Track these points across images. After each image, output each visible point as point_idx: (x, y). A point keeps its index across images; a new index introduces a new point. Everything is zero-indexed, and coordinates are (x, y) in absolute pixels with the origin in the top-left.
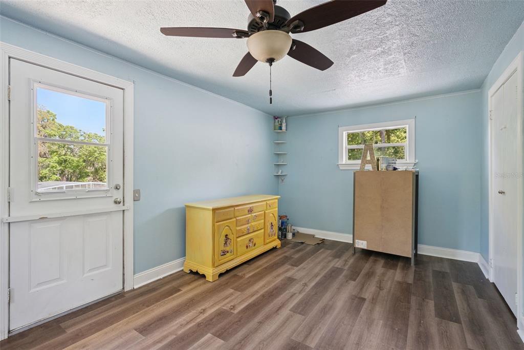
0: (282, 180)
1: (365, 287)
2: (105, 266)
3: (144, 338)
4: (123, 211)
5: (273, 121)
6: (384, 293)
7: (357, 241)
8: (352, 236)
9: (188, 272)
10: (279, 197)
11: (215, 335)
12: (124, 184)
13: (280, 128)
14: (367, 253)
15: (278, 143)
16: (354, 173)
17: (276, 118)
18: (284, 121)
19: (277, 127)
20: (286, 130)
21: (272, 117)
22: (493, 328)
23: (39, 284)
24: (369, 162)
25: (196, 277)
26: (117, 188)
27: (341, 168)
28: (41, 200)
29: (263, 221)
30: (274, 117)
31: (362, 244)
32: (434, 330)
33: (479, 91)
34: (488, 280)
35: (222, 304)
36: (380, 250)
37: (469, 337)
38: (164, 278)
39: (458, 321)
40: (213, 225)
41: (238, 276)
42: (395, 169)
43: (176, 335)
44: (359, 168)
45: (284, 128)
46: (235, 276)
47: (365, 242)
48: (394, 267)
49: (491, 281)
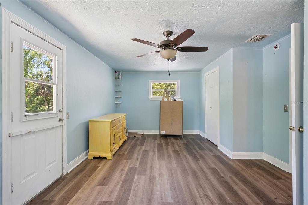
0: (119, 106)
1: (175, 148)
2: (55, 161)
3: (107, 187)
4: (63, 125)
5: (114, 74)
6: (181, 147)
7: (161, 131)
8: (159, 130)
9: (92, 158)
10: (126, 114)
11: (139, 175)
12: (62, 109)
13: (118, 78)
14: (165, 136)
15: (116, 86)
16: (160, 102)
17: (116, 72)
18: (120, 74)
19: (117, 77)
20: (121, 79)
21: (114, 71)
22: (214, 150)
23: (25, 178)
24: (166, 97)
25: (99, 160)
26: (60, 111)
27: (150, 100)
28: (27, 120)
29: (122, 127)
30: (115, 71)
31: (164, 133)
32: (202, 153)
33: (199, 72)
34: (204, 138)
35: (128, 165)
36: (171, 134)
37: (211, 153)
38: (80, 164)
39: (205, 150)
40: (111, 129)
41: (121, 155)
42: (175, 100)
43: (121, 180)
44: (162, 100)
45: (120, 77)
46: (119, 155)
47: (165, 132)
48: (177, 139)
49: (206, 138)
